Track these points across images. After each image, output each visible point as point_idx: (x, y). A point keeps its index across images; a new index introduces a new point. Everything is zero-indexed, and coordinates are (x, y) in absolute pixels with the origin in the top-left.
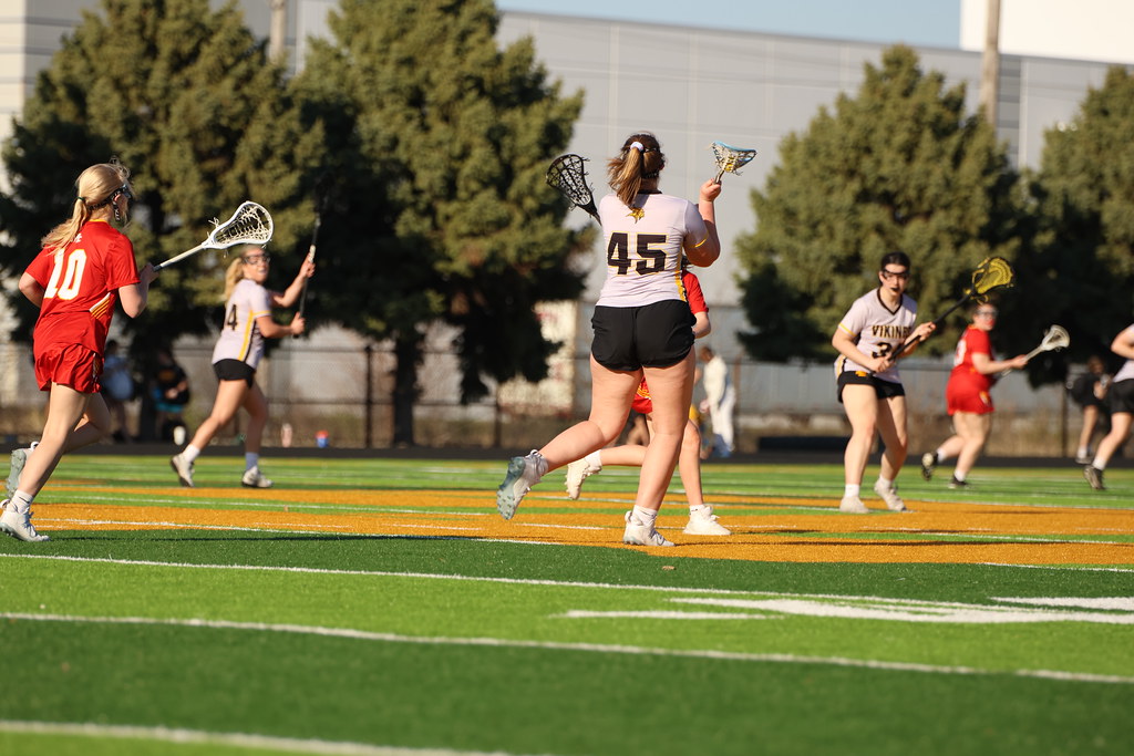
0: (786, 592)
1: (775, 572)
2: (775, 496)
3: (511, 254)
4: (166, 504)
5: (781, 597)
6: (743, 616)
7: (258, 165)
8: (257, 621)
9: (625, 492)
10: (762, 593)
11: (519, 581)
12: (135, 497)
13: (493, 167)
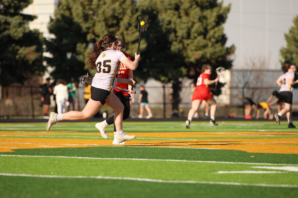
0: (289, 164)
1: (287, 157)
2: (291, 132)
3: (208, 56)
4: (96, 138)
5: (287, 166)
6: (274, 172)
7: (127, 29)
8: (119, 176)
9: (243, 131)
10: (281, 164)
11: (204, 162)
12: (87, 136)
13: (201, 29)
